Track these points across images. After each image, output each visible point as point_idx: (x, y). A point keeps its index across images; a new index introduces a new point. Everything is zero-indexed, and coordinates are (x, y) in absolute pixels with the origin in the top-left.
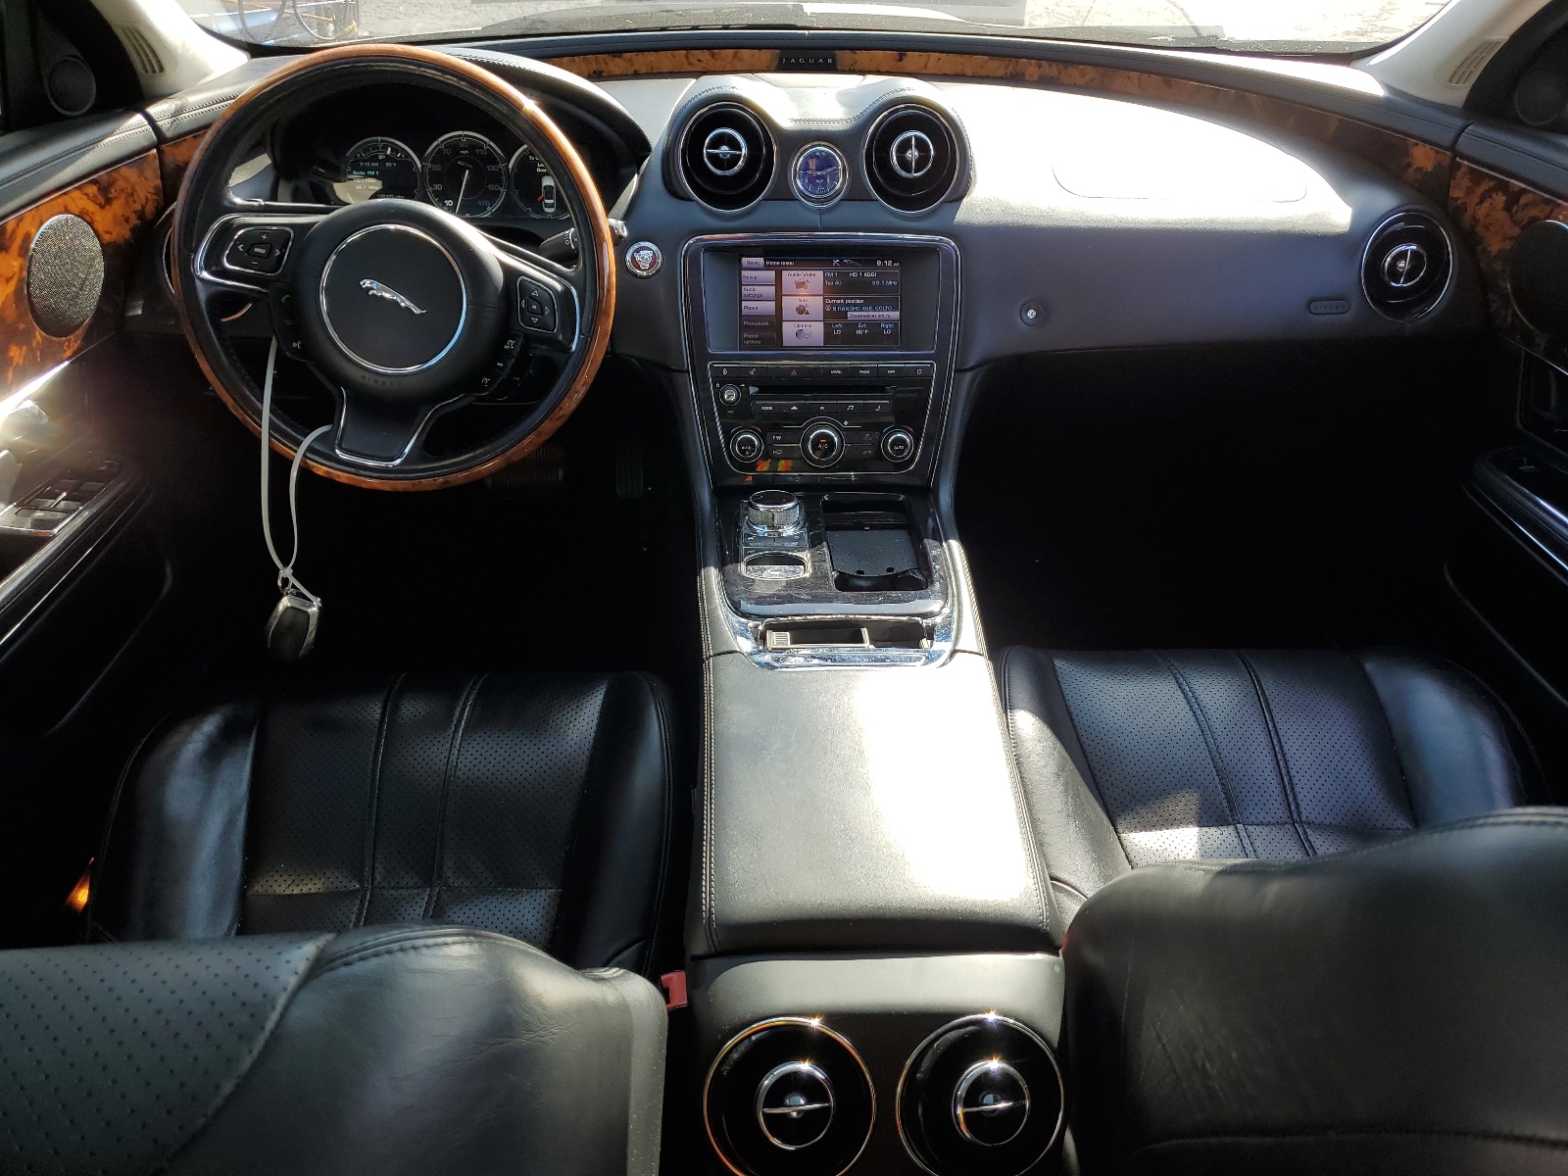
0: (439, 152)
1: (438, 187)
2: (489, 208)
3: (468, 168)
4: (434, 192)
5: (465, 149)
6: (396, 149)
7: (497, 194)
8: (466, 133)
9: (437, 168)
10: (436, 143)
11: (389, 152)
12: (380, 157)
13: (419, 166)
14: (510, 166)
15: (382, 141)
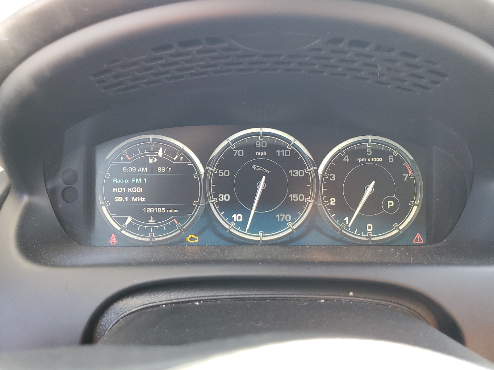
0: (228, 154)
1: (224, 197)
2: (290, 224)
3: (265, 174)
4: (219, 203)
5: (261, 150)
6: (172, 150)
7: (300, 206)
8: (265, 130)
9: (224, 173)
10: (225, 143)
11: (160, 153)
12: (151, 161)
13: (202, 171)
14: (320, 171)
15: (154, 140)
